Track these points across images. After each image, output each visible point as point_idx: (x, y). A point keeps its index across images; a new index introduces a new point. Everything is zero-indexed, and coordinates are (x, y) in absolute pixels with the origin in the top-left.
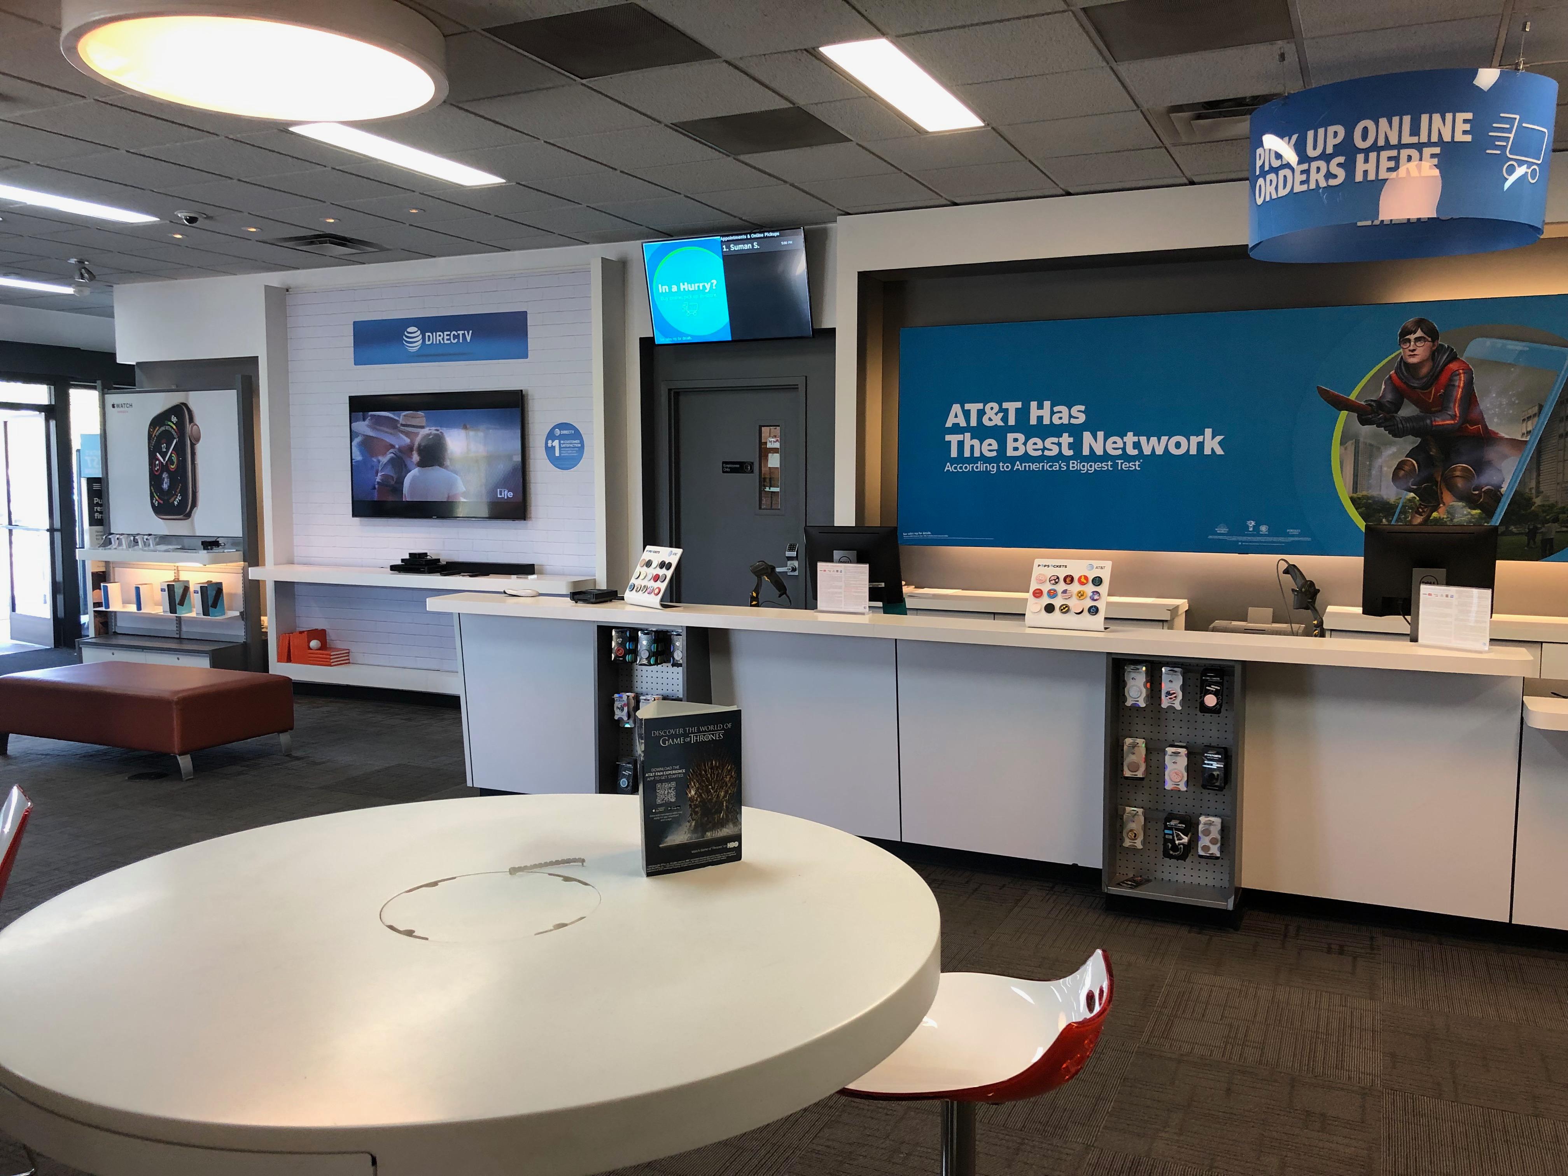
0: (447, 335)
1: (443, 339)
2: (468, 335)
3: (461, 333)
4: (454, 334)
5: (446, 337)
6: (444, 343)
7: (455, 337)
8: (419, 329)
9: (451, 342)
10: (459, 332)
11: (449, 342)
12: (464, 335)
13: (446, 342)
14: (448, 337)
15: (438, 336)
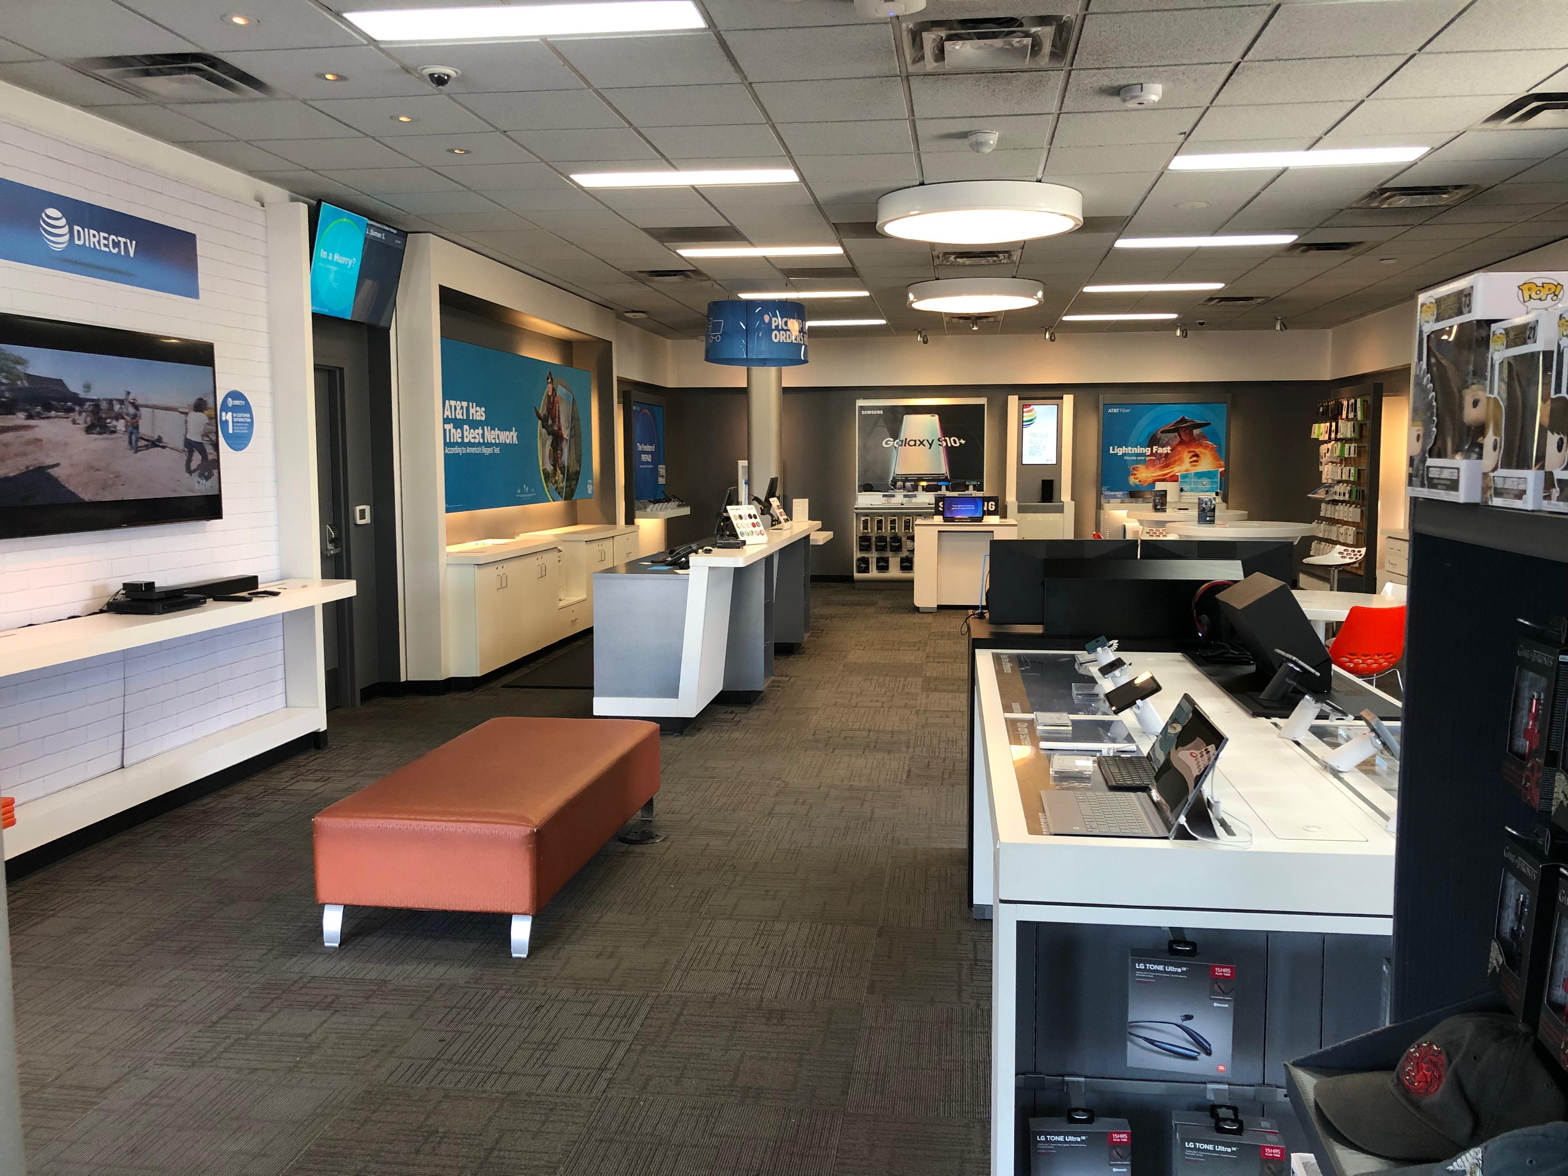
0: (105, 238)
1: (99, 242)
2: (131, 246)
3: (122, 240)
4: (113, 240)
5: (103, 242)
6: (101, 250)
7: (116, 244)
8: (63, 216)
9: (110, 250)
10: (120, 238)
11: (107, 249)
12: (125, 243)
13: (103, 248)
14: (106, 242)
15: (91, 236)
